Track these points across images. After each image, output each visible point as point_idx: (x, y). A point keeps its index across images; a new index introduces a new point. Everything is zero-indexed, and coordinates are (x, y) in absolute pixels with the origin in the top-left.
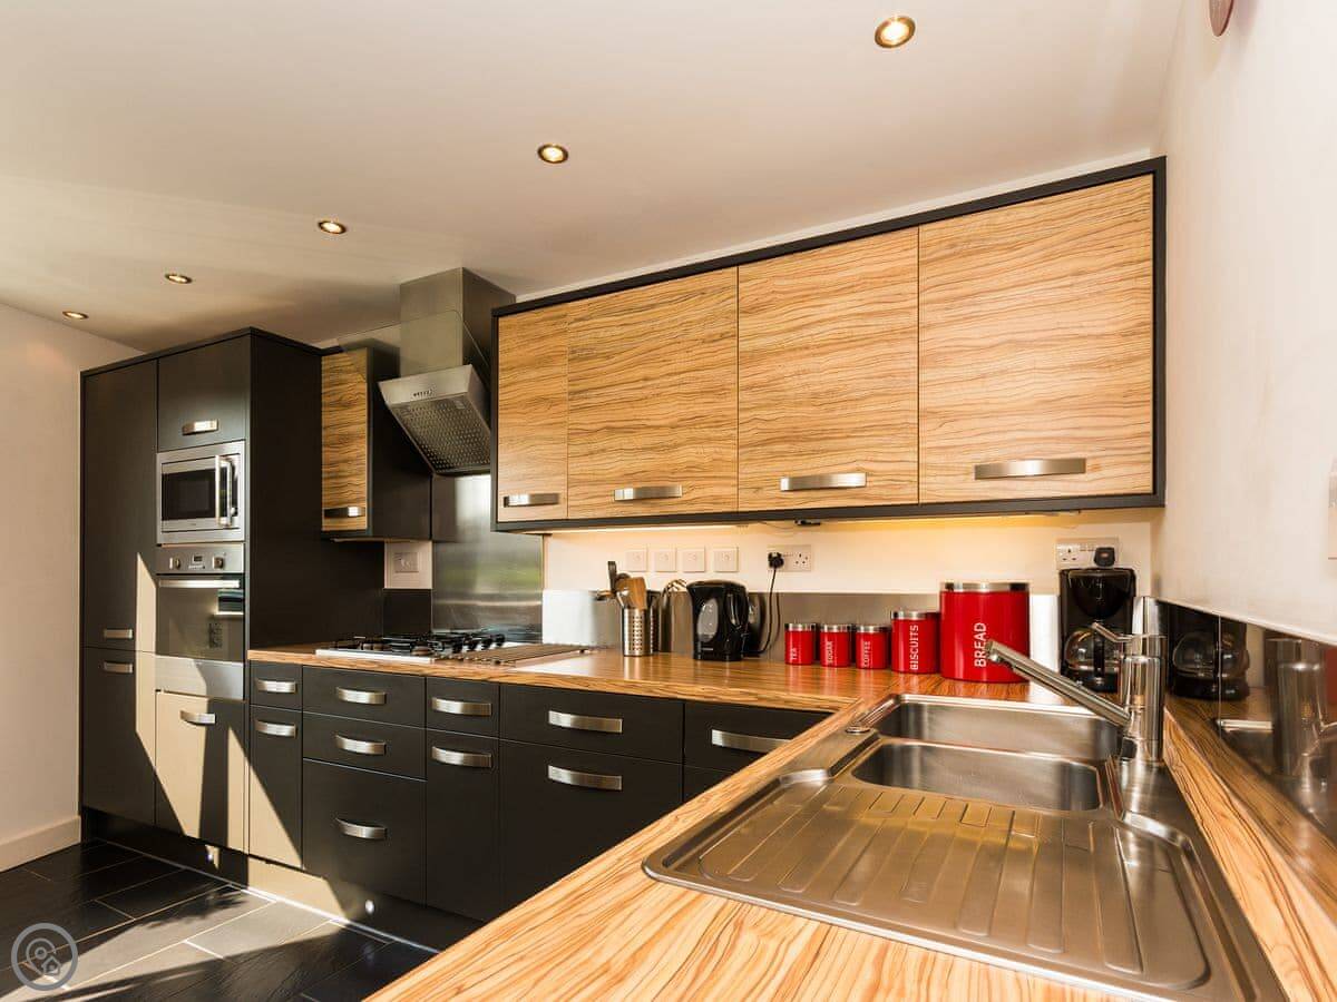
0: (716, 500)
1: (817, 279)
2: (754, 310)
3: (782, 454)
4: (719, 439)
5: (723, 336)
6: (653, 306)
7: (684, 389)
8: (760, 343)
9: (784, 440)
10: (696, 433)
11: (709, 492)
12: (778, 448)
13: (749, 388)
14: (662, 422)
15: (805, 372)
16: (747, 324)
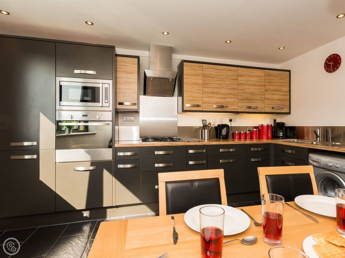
0: (234, 109)
1: (251, 73)
2: (241, 76)
3: (245, 102)
4: (235, 98)
5: (235, 79)
6: (222, 70)
7: (228, 87)
8: (242, 82)
9: (246, 100)
10: (230, 96)
11: (232, 107)
12: (244, 101)
13: (240, 90)
14: (224, 93)
15: (249, 89)
16: (239, 78)
